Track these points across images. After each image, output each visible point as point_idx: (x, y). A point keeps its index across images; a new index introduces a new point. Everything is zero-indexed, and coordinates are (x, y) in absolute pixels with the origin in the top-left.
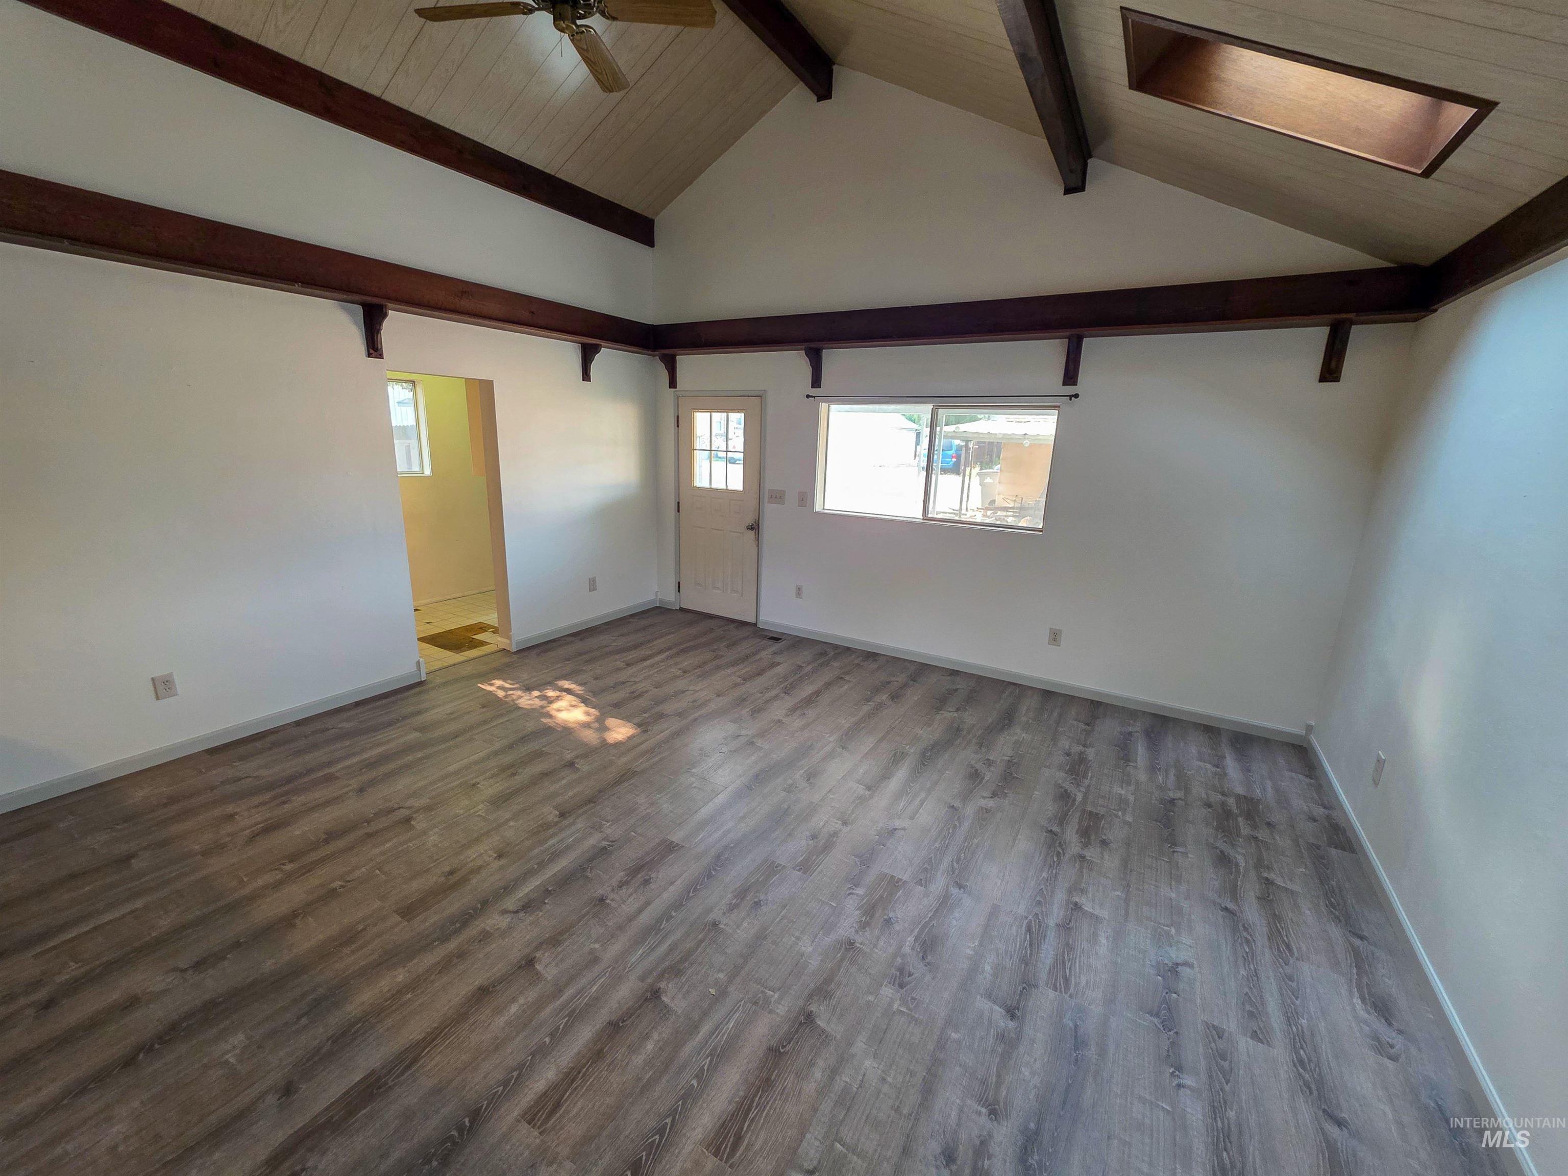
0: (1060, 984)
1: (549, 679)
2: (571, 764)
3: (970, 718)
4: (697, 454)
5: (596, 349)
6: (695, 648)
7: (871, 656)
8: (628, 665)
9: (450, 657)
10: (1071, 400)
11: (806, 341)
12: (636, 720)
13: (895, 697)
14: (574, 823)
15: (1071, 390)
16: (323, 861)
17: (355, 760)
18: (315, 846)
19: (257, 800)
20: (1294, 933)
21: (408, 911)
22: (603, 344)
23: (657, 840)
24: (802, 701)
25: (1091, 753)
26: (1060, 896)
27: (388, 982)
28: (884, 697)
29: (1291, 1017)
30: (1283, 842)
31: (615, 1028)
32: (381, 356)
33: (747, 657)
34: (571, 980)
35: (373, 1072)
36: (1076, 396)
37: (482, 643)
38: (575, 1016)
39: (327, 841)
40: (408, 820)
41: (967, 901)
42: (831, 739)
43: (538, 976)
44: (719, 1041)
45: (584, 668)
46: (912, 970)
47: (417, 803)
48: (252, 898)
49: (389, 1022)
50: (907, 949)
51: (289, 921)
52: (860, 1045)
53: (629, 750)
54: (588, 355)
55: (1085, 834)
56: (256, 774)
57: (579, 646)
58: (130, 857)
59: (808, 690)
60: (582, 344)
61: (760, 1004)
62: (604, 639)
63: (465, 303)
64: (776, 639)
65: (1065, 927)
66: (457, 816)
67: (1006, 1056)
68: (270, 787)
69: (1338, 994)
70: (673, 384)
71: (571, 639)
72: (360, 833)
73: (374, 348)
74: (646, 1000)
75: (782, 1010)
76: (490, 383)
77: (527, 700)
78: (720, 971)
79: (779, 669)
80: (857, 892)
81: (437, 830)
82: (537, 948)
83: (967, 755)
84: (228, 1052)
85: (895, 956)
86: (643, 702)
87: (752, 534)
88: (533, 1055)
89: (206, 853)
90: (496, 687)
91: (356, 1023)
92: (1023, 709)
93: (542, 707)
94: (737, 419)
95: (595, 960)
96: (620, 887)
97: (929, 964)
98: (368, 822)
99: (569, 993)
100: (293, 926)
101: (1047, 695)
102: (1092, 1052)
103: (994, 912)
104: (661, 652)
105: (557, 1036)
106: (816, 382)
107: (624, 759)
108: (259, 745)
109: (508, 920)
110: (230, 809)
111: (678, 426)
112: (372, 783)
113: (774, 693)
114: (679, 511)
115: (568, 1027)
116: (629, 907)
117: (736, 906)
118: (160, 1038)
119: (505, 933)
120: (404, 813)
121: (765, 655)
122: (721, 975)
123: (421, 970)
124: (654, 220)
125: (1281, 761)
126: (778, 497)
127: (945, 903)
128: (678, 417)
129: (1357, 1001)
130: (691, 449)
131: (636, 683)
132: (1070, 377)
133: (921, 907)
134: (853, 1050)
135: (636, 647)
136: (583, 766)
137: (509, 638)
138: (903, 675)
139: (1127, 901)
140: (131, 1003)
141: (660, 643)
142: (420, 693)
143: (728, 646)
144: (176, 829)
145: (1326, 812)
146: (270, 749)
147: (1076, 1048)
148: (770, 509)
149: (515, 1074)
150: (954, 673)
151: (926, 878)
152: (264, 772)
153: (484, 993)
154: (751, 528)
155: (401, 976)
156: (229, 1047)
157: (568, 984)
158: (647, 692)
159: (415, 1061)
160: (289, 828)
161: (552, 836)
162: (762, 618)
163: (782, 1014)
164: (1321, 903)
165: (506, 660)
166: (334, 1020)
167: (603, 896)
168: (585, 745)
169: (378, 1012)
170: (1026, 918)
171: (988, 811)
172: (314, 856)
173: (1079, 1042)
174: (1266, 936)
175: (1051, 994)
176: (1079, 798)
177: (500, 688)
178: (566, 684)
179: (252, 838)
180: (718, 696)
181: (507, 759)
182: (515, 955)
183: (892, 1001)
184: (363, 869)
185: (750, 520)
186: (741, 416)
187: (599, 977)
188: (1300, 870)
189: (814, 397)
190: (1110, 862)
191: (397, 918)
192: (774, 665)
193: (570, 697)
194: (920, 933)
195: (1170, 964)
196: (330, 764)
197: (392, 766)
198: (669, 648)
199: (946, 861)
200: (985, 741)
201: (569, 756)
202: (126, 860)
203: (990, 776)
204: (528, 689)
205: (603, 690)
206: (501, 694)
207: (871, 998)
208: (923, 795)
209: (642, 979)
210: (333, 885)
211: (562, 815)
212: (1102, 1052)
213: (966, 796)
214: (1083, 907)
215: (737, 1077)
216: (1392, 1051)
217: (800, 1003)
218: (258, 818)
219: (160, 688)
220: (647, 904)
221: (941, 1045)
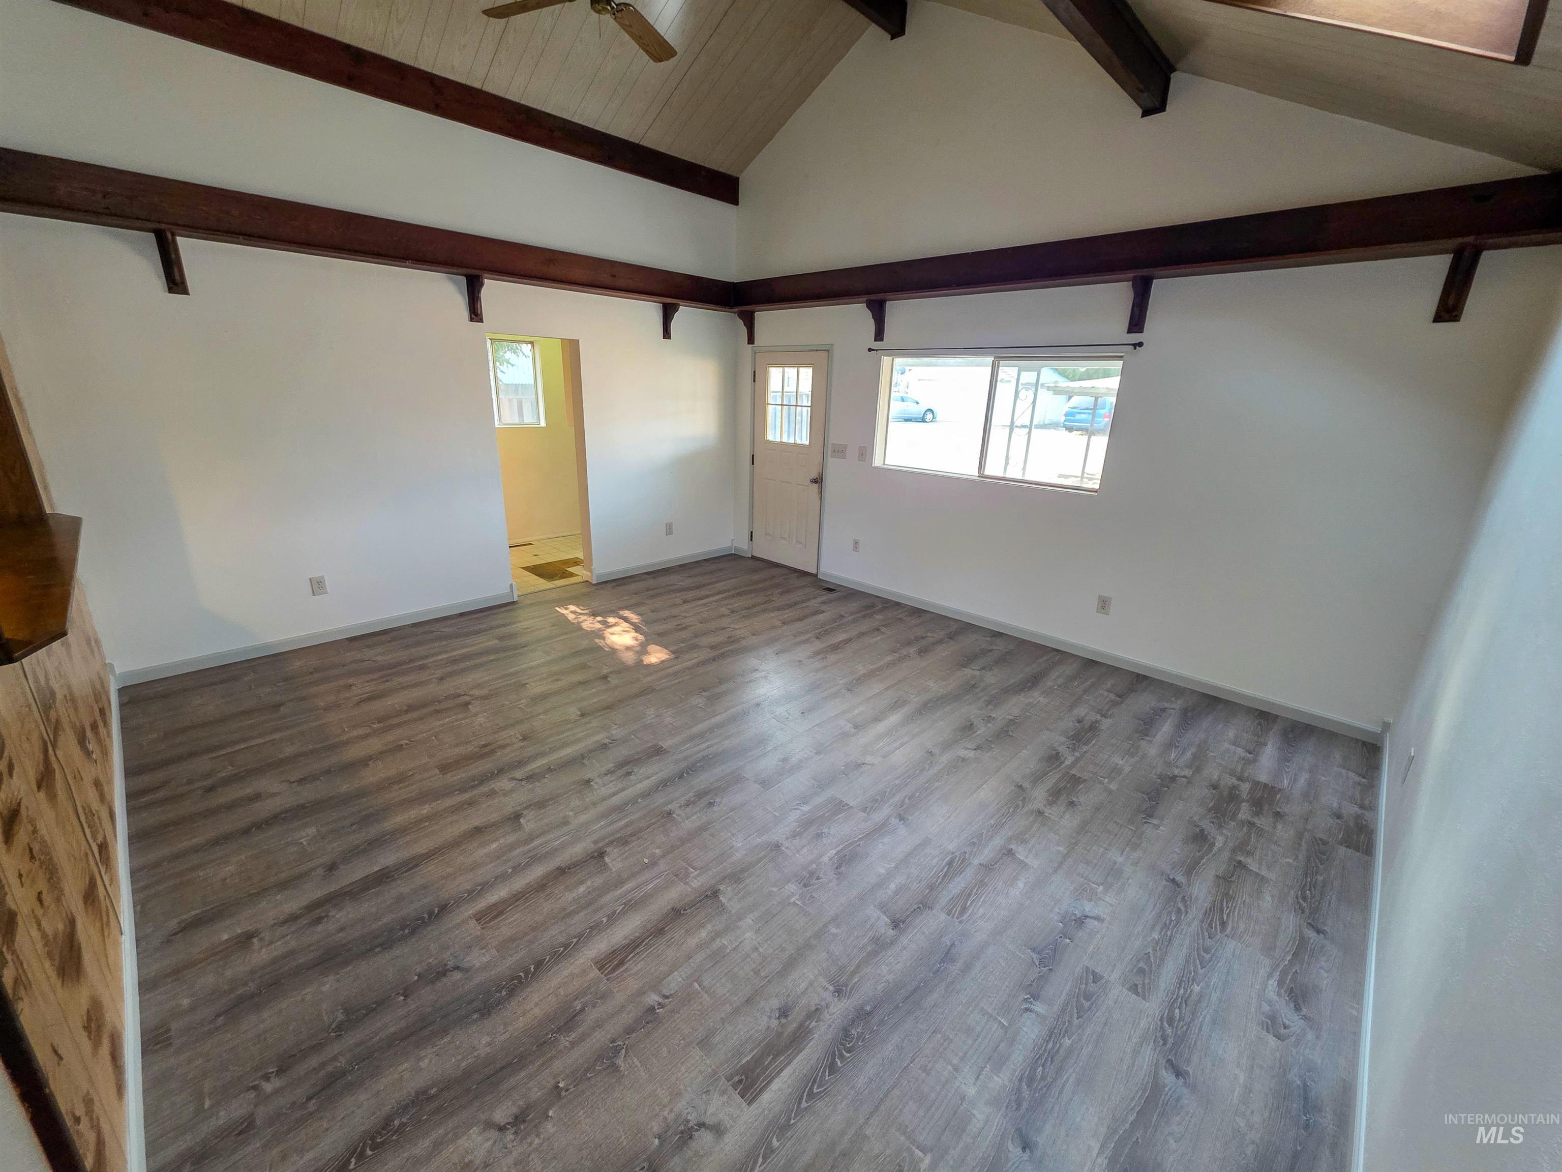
0: (956, 911)
1: (614, 608)
2: (605, 677)
3: (992, 678)
4: (770, 409)
5: (675, 308)
6: (751, 592)
7: (917, 612)
8: (685, 602)
9: (542, 584)
10: (1135, 349)
11: (868, 292)
12: (673, 648)
13: (922, 652)
14: (589, 722)
15: (1135, 338)
16: (399, 725)
17: (445, 656)
18: (399, 713)
19: (371, 676)
20: (1238, 913)
21: (444, 768)
22: (681, 303)
23: (650, 744)
24: (829, 646)
25: (1106, 723)
26: (998, 841)
27: (413, 813)
28: (912, 650)
29: (1184, 980)
30: (1284, 833)
31: (562, 871)
32: (481, 321)
33: (796, 604)
34: (543, 833)
35: (387, 867)
36: (1140, 344)
37: (572, 575)
38: (535, 859)
39: (407, 712)
40: (467, 704)
41: (902, 831)
42: (841, 682)
43: (520, 827)
44: (636, 897)
45: (646, 602)
46: (821, 875)
47: (476, 692)
48: (346, 743)
49: (408, 838)
50: (825, 859)
51: (365, 762)
52: (748, 921)
53: (657, 672)
54: (668, 314)
55: (1055, 794)
56: (375, 659)
57: (651, 582)
58: (280, 705)
59: (841, 637)
60: (663, 303)
61: (680, 876)
62: (673, 578)
63: (553, 271)
64: (830, 590)
65: (988, 868)
66: (503, 705)
67: (874, 954)
68: (382, 668)
69: (1253, 974)
70: (751, 340)
71: (644, 577)
72: (431, 709)
73: (475, 314)
74: (593, 857)
75: (695, 884)
76: (576, 342)
77: (590, 624)
78: (659, 847)
79: (821, 617)
80: (802, 808)
81: (485, 714)
82: (527, 808)
83: (971, 710)
84: (304, 837)
85: (812, 862)
86: (684, 634)
87: (815, 487)
88: (496, 878)
89: (327, 709)
90: (570, 612)
91: (387, 835)
92: (1054, 674)
93: (600, 630)
94: (807, 373)
95: (565, 822)
96: (606, 775)
97: (839, 873)
98: (439, 702)
99: (536, 842)
100: (367, 765)
101: (1089, 664)
102: (954, 969)
103: (926, 842)
104: (719, 593)
105: (518, 869)
106: (879, 335)
107: (649, 679)
108: (383, 638)
109: (513, 785)
110: (351, 681)
111: (754, 381)
112: (451, 674)
113: (807, 636)
114: (753, 464)
115: (528, 865)
116: (604, 791)
117: (694, 803)
118: (267, 822)
119: (506, 794)
120: (467, 698)
121: (814, 603)
122: (657, 851)
123: (440, 808)
124: (737, 179)
125: (1337, 756)
126: (840, 451)
127: (880, 829)
128: (754, 372)
129: (1273, 983)
130: (765, 404)
131: (686, 617)
132: (1136, 323)
133: (855, 829)
134: (741, 923)
135: (698, 587)
136: (614, 680)
137: (591, 571)
138: (942, 633)
139: (1065, 857)
140: (257, 797)
141: (720, 586)
142: (509, 610)
143: (782, 593)
144: (314, 690)
145: (1360, 811)
146: (389, 642)
147: (943, 961)
148: (833, 463)
149: (479, 888)
150: (999, 635)
151: (872, 807)
152: (380, 658)
153: (478, 831)
154: (815, 481)
155: (426, 810)
156: (304, 834)
157: (539, 836)
158: (691, 626)
159: (417, 865)
160: (384, 700)
161: (568, 730)
162: (822, 569)
163: (695, 886)
164: (1292, 893)
165: (585, 590)
166: (374, 830)
167: (590, 779)
168: (623, 663)
169: (403, 830)
170: (953, 853)
171: (963, 760)
172: (396, 721)
173: (948, 956)
174: (1203, 910)
175: (943, 917)
176: (1068, 762)
177: (574, 612)
178: (626, 613)
179: (359, 703)
180: (754, 635)
181: (555, 668)
182: (509, 810)
183: (793, 894)
184: (424, 735)
185: (814, 474)
186: (809, 371)
187: (564, 835)
188: (1287, 860)
189: (877, 350)
190: (1068, 822)
191: (437, 771)
192: (818, 612)
193: (626, 625)
194: (843, 849)
195: (1079, 915)
196: (426, 657)
197: (472, 663)
198: (728, 591)
199: (897, 798)
200: (994, 701)
201: (605, 671)
202: (277, 706)
203: (982, 730)
204: (594, 615)
205: (656, 621)
206: (571, 617)
207: (775, 889)
208: (906, 739)
209: (595, 842)
210: (402, 742)
211: (583, 715)
212: (967, 968)
213: (947, 746)
214: (1017, 854)
215: (639, 923)
216: (1283, 1031)
217: (713, 882)
218: (368, 689)
219: (315, 586)
220: (623, 790)
221: (818, 935)
